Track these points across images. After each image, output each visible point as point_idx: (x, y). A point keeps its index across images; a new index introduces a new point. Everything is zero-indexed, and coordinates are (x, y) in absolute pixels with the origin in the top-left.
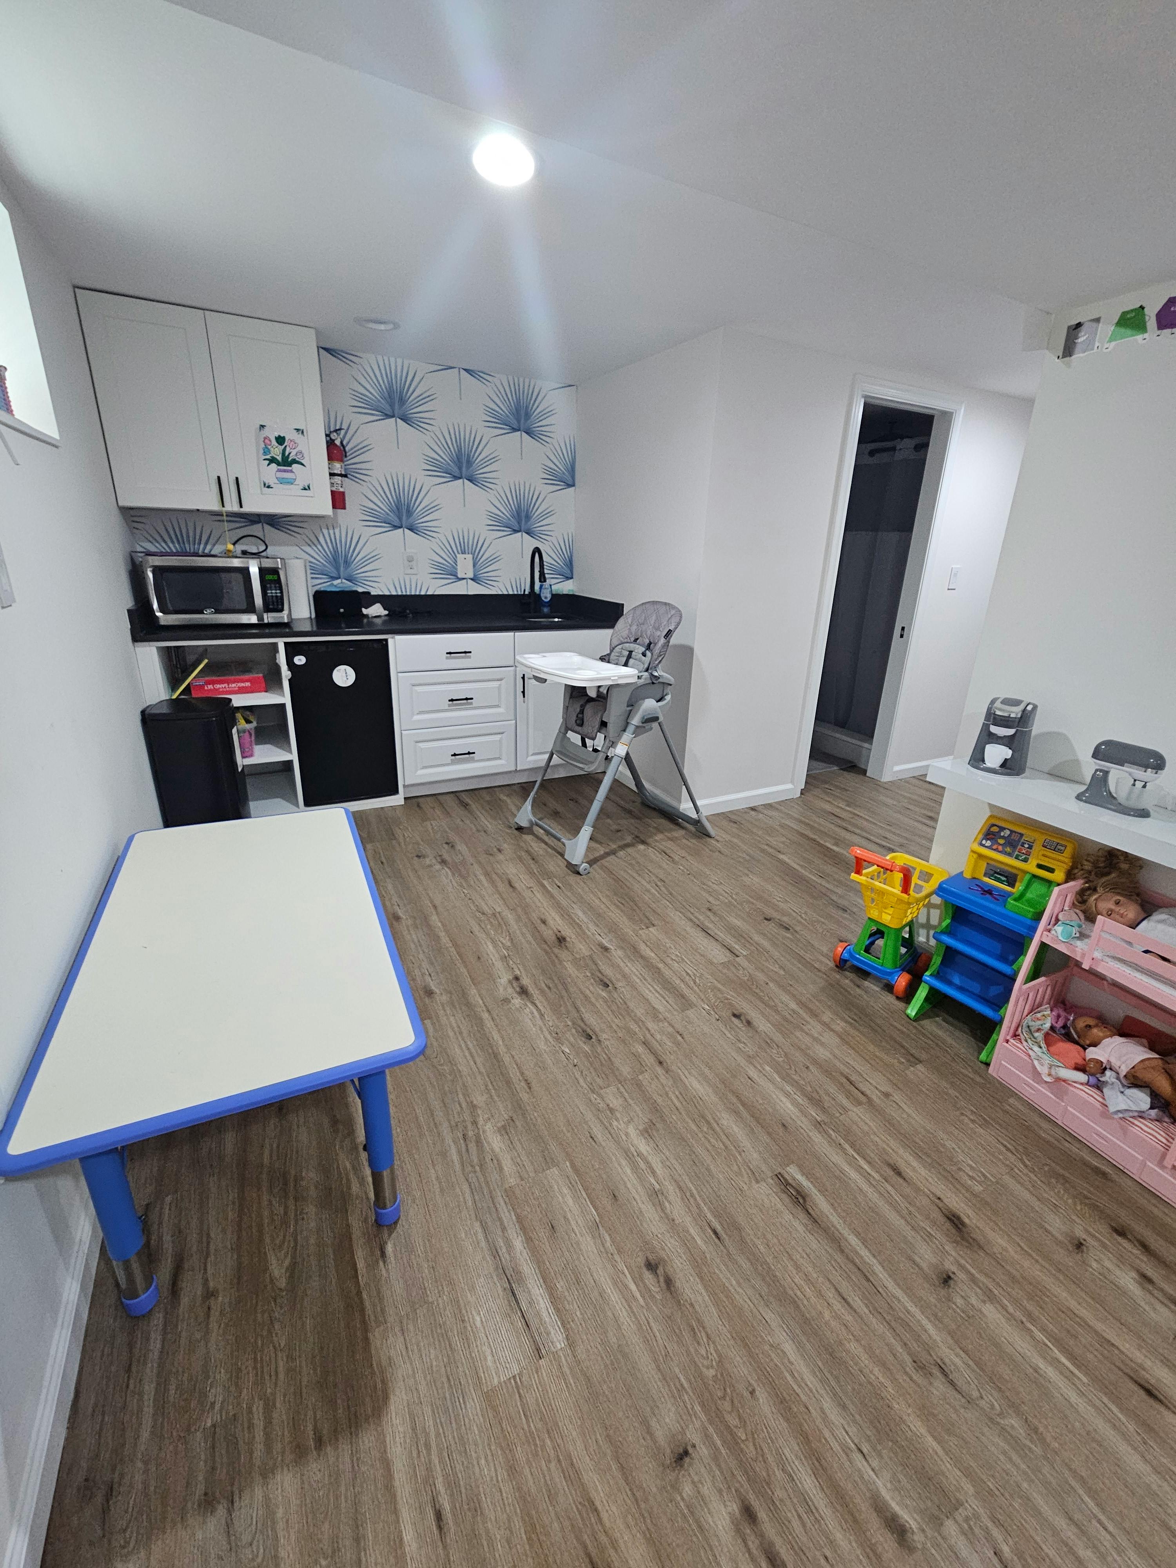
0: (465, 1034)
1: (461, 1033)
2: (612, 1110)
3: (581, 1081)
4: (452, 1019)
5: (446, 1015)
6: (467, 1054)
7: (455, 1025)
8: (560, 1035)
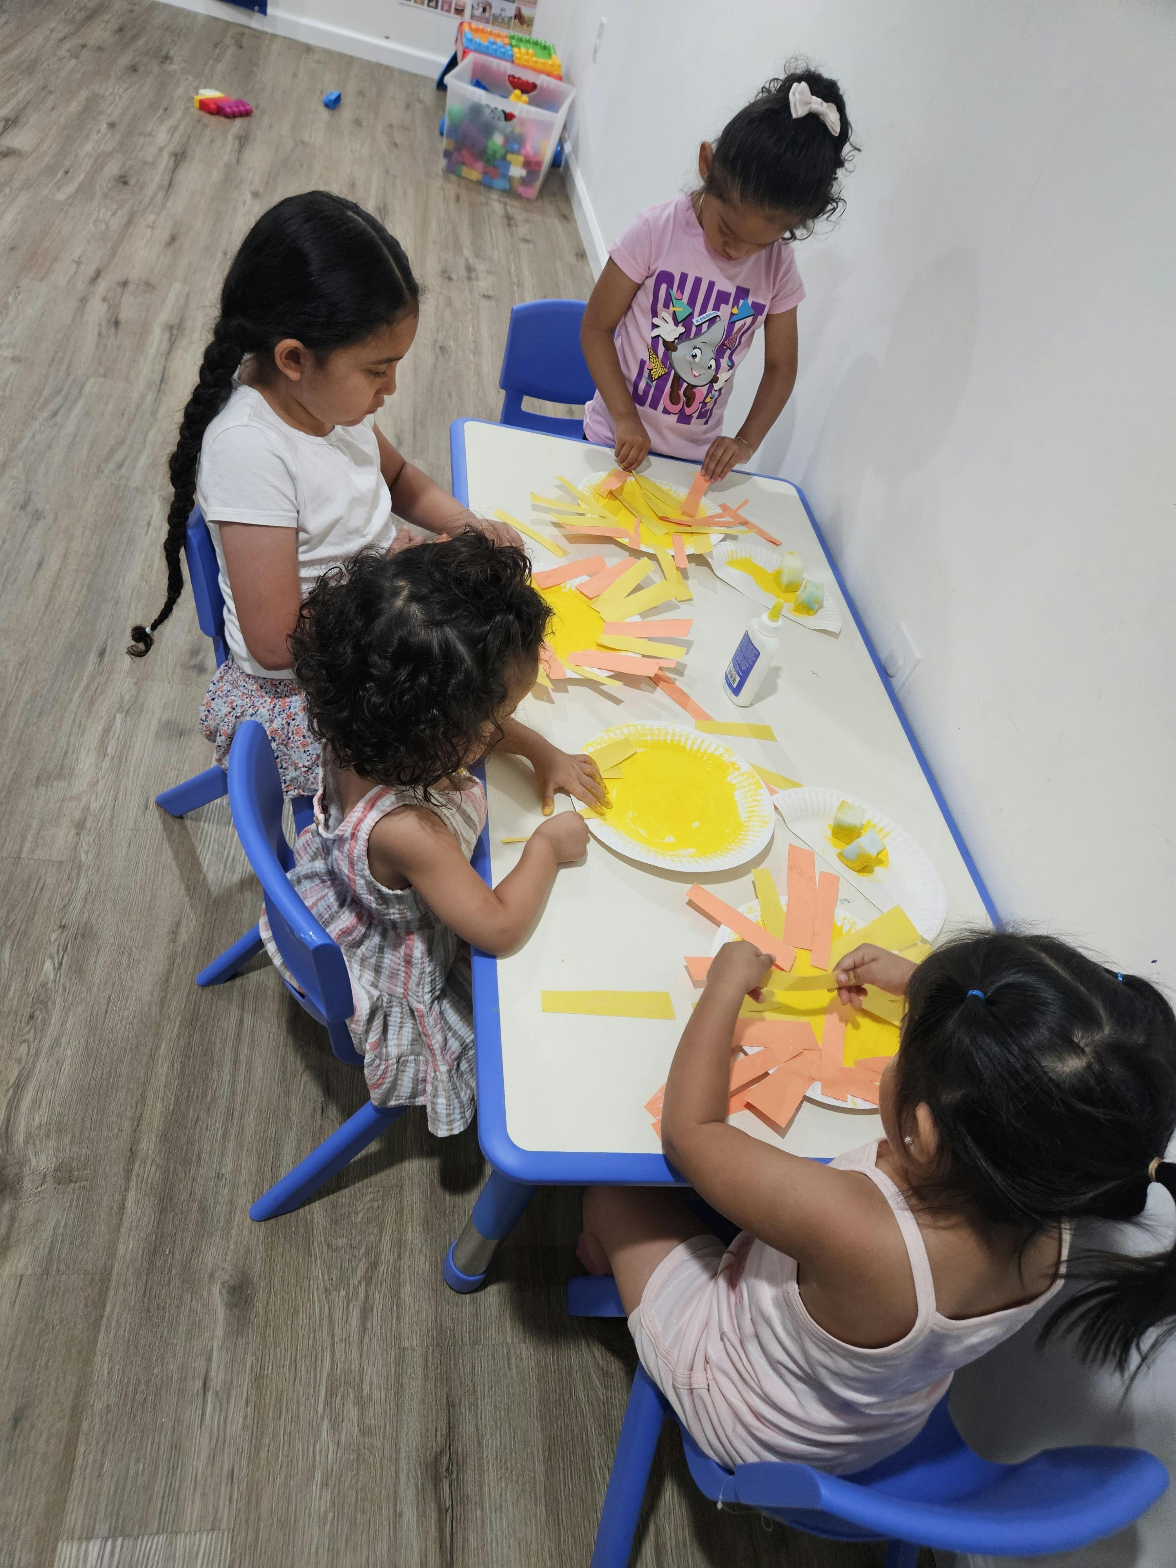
0: (222, 1104)
1: (230, 1114)
2: (80, 826)
3: (80, 893)
4: (228, 1169)
5: (235, 1186)
6: (245, 1050)
7: (231, 1146)
8: (27, 1012)
